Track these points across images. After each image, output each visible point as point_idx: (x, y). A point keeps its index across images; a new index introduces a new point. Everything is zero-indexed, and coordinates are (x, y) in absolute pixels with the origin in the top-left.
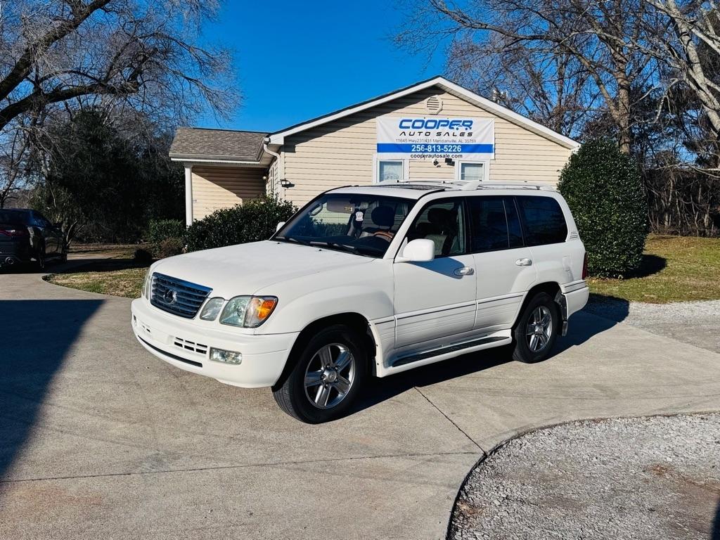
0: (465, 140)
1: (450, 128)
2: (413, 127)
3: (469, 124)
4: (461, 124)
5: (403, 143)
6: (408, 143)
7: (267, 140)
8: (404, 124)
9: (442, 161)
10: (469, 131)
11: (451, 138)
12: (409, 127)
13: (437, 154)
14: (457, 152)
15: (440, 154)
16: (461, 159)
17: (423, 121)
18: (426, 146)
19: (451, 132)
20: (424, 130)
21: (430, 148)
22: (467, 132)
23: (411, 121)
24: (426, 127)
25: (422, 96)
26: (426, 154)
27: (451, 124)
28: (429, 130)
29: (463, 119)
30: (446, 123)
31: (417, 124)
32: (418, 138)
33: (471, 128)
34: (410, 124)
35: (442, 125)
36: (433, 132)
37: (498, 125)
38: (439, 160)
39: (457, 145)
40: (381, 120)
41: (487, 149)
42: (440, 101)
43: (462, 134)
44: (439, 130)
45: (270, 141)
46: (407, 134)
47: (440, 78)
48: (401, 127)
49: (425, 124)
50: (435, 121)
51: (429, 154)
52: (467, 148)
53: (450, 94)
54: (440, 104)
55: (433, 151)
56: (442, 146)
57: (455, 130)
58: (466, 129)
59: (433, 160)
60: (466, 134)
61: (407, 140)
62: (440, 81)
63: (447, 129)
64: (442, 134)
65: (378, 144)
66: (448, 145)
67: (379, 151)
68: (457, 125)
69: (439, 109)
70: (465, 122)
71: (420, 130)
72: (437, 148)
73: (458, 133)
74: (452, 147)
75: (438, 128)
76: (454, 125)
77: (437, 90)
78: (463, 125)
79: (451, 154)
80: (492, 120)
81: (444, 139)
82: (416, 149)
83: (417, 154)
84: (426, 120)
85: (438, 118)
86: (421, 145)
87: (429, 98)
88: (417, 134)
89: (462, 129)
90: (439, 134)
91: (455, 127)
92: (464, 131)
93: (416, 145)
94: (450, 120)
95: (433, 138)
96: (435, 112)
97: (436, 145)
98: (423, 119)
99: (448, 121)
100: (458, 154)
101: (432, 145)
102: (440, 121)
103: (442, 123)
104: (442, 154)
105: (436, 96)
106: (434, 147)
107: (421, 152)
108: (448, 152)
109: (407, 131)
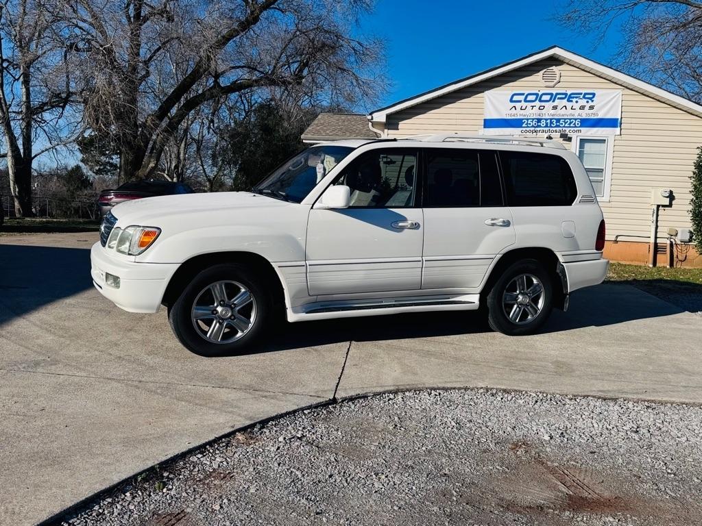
0: (585, 114)
1: (569, 101)
2: (526, 101)
3: (591, 96)
4: (581, 96)
5: (513, 118)
6: (519, 117)
7: (369, 117)
8: (515, 98)
9: (556, 136)
10: (591, 104)
11: (569, 111)
12: (520, 101)
13: (551, 129)
14: (576, 127)
15: (554, 129)
16: (580, 134)
17: (537, 95)
18: (539, 120)
19: (569, 105)
20: (537, 104)
21: (543, 122)
22: (588, 105)
23: (523, 94)
24: (540, 101)
25: (536, 68)
26: (538, 129)
27: (570, 97)
28: (543, 104)
29: (584, 91)
30: (564, 96)
31: (530, 98)
32: (531, 112)
33: (592, 101)
34: (522, 98)
35: (559, 98)
36: (549, 105)
37: (625, 98)
38: (553, 135)
39: (576, 119)
40: (489, 94)
41: (612, 123)
42: (558, 73)
43: (582, 108)
44: (555, 104)
45: (372, 119)
46: (518, 108)
47: (557, 48)
48: (511, 101)
49: (539, 97)
50: (552, 94)
51: (541, 129)
52: (586, 123)
53: (570, 65)
54: (558, 76)
55: (546, 126)
56: (558, 120)
57: (574, 104)
58: (588, 102)
59: (546, 135)
60: (587, 108)
61: (518, 114)
62: (557, 51)
63: (564, 102)
64: (559, 108)
65: (485, 120)
66: (565, 119)
67: (485, 126)
68: (576, 97)
69: (555, 81)
70: (586, 94)
71: (533, 104)
72: (551, 123)
73: (577, 106)
74: (570, 122)
75: (554, 101)
76: (573, 97)
77: (555, 61)
78: (584, 97)
79: (567, 129)
80: (619, 92)
81: (560, 113)
82: (527, 124)
83: (528, 129)
84: (540, 93)
85: (554, 91)
86: (533, 119)
87: (545, 70)
88: (529, 108)
89: (583, 102)
90: (555, 108)
91: (574, 100)
92: (586, 104)
93: (528, 120)
94: (569, 93)
95: (548, 112)
96: (552, 84)
97: (551, 119)
98: (537, 92)
99: (566, 94)
100: (576, 129)
101: (546, 120)
102: (557, 94)
103: (558, 96)
104: (558, 129)
105: (554, 67)
106: (549, 121)
107: (533, 126)
108: (564, 127)
109: (518, 105)
